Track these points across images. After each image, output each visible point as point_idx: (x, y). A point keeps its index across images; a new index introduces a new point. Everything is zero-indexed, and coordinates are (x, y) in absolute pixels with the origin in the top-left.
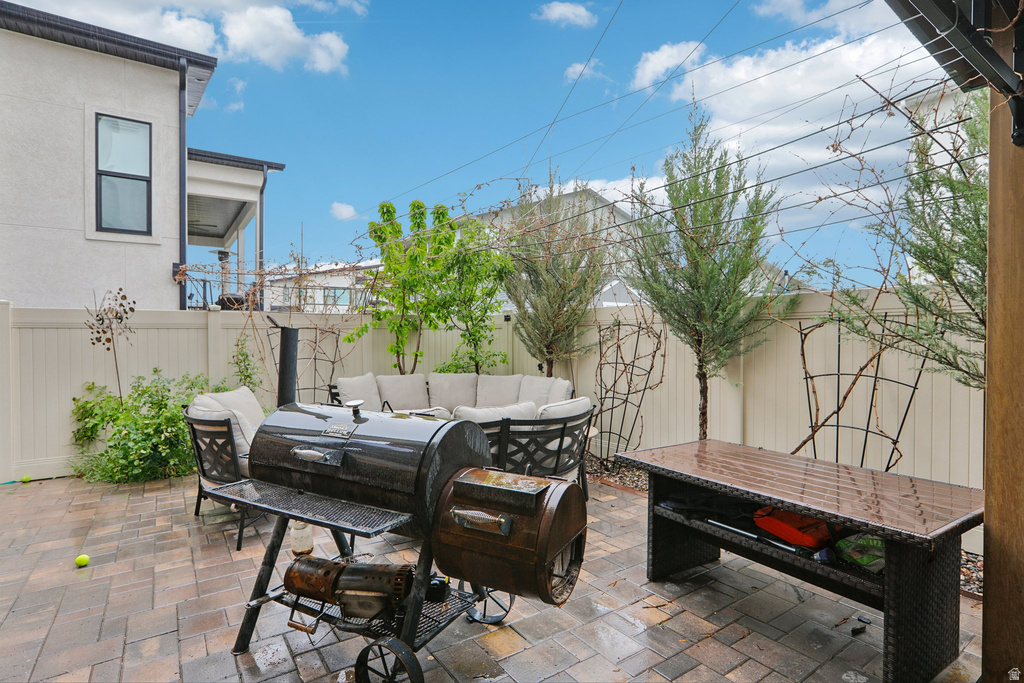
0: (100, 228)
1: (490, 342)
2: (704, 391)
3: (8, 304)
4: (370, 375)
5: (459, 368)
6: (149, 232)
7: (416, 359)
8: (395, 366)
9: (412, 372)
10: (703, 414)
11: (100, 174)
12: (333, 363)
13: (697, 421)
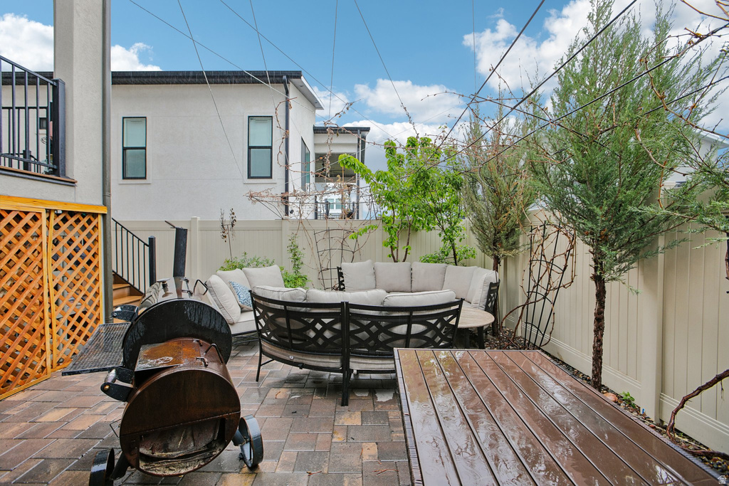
0: (249, 177)
1: (461, 240)
2: (601, 295)
3: (196, 218)
4: (368, 262)
5: (438, 260)
6: (271, 177)
7: (407, 251)
8: (390, 257)
9: (404, 261)
10: (599, 319)
11: (250, 148)
12: (353, 253)
13: (592, 326)
